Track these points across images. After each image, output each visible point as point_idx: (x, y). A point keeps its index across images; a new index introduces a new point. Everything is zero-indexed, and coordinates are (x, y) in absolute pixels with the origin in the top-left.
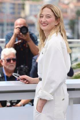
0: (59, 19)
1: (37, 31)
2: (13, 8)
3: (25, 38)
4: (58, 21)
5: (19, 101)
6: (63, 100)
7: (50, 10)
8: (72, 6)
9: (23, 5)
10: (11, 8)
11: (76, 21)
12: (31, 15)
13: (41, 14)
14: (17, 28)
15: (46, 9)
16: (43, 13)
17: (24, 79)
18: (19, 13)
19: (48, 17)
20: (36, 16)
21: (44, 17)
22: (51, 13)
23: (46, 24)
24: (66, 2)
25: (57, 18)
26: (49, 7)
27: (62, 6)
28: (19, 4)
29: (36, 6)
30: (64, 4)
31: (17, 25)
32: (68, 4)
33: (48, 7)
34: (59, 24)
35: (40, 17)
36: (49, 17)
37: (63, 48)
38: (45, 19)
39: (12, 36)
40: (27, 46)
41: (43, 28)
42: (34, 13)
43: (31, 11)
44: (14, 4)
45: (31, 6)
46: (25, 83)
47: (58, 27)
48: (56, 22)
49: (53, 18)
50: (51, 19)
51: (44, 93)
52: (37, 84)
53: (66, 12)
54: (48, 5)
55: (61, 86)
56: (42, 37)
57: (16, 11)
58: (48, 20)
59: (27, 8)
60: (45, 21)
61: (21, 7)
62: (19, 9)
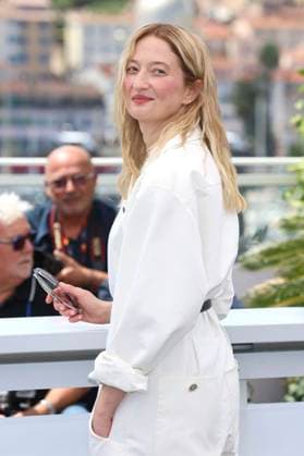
0: (199, 81)
1: (110, 127)
2: (22, 41)
5: (42, 394)
6: (193, 388)
8: (243, 29)
9: (60, 25)
10: (12, 40)
11: (262, 86)
12: (87, 64)
13: (130, 60)
15: (152, 42)
16: (138, 57)
18: (45, 58)
19: (157, 72)
20: (107, 69)
21: (143, 70)
22: (167, 57)
24: (222, 13)
25: (192, 77)
26: (162, 34)
27: (206, 31)
28: (43, 25)
29: (106, 31)
30: (213, 21)
32: (228, 23)
36: (161, 71)
37: (200, 194)
38: (143, 80)
42: (99, 58)
43: (88, 49)
44: (23, 24)
45: (88, 31)
48: (187, 93)
49: (176, 77)
50: (169, 78)
51: (110, 363)
53: (223, 53)
54: (159, 26)
55: (186, 337)
56: (128, 147)
57: (34, 49)
59: (74, 36)
60: (146, 86)
61: (49, 33)
62: (43, 42)
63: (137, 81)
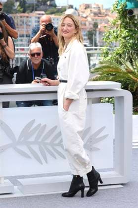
3: (50, 34)
4: (77, 29)
7: (71, 20)
8: (89, 19)
11: (94, 32)
13: (62, 23)
14: (43, 25)
15: (68, 19)
16: (64, 22)
17: (46, 82)
19: (69, 26)
21: (66, 26)
22: (72, 23)
23: (66, 32)
24: (85, 15)
25: (77, 27)
31: (43, 22)
32: (86, 18)
33: (69, 17)
34: (78, 32)
35: (62, 25)
39: (38, 31)
40: (51, 40)
41: (64, 35)
46: (47, 85)
47: (78, 35)
49: (73, 27)
50: (72, 27)
52: (58, 85)
53: (85, 25)
58: (69, 28)
63: (65, 28)
